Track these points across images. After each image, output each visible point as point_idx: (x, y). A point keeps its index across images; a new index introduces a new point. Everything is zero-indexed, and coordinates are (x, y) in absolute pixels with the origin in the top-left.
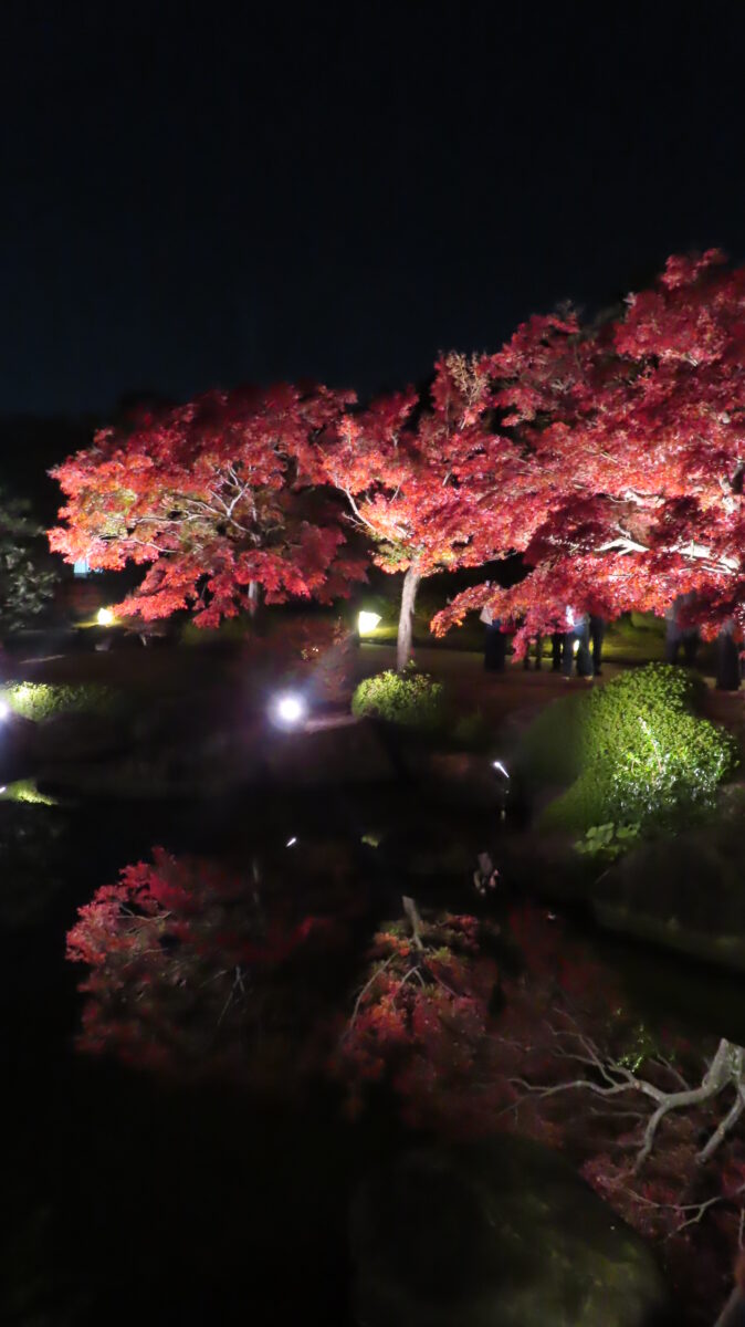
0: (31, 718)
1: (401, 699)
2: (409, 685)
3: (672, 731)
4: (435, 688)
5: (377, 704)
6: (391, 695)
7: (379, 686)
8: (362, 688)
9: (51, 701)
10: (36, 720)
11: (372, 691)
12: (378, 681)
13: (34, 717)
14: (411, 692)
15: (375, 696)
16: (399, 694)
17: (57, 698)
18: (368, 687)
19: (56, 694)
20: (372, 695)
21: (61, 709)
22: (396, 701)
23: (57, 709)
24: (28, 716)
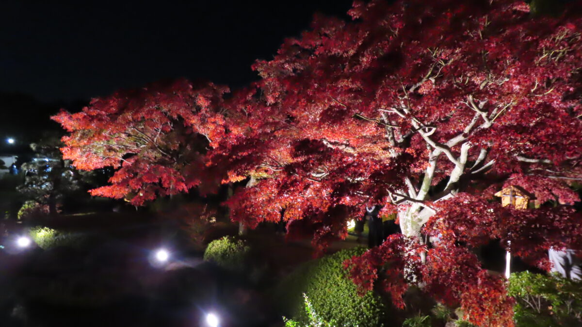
0: (42, 248)
1: (227, 254)
2: (233, 246)
3: (349, 296)
4: (246, 248)
5: (214, 255)
6: (222, 251)
7: (218, 245)
8: (210, 245)
9: (52, 238)
10: (44, 249)
11: (214, 247)
12: (218, 242)
13: (43, 247)
14: (233, 250)
15: (214, 251)
16: (226, 250)
17: (56, 238)
18: (213, 245)
19: (56, 235)
20: (213, 249)
21: (57, 243)
22: (224, 254)
23: (55, 244)
24: (41, 246)
